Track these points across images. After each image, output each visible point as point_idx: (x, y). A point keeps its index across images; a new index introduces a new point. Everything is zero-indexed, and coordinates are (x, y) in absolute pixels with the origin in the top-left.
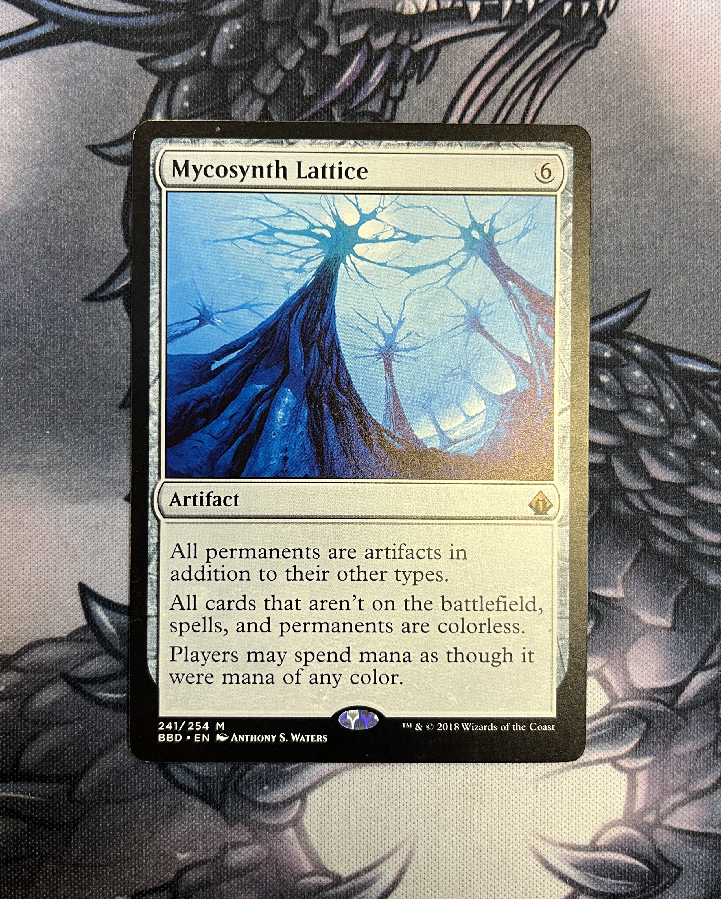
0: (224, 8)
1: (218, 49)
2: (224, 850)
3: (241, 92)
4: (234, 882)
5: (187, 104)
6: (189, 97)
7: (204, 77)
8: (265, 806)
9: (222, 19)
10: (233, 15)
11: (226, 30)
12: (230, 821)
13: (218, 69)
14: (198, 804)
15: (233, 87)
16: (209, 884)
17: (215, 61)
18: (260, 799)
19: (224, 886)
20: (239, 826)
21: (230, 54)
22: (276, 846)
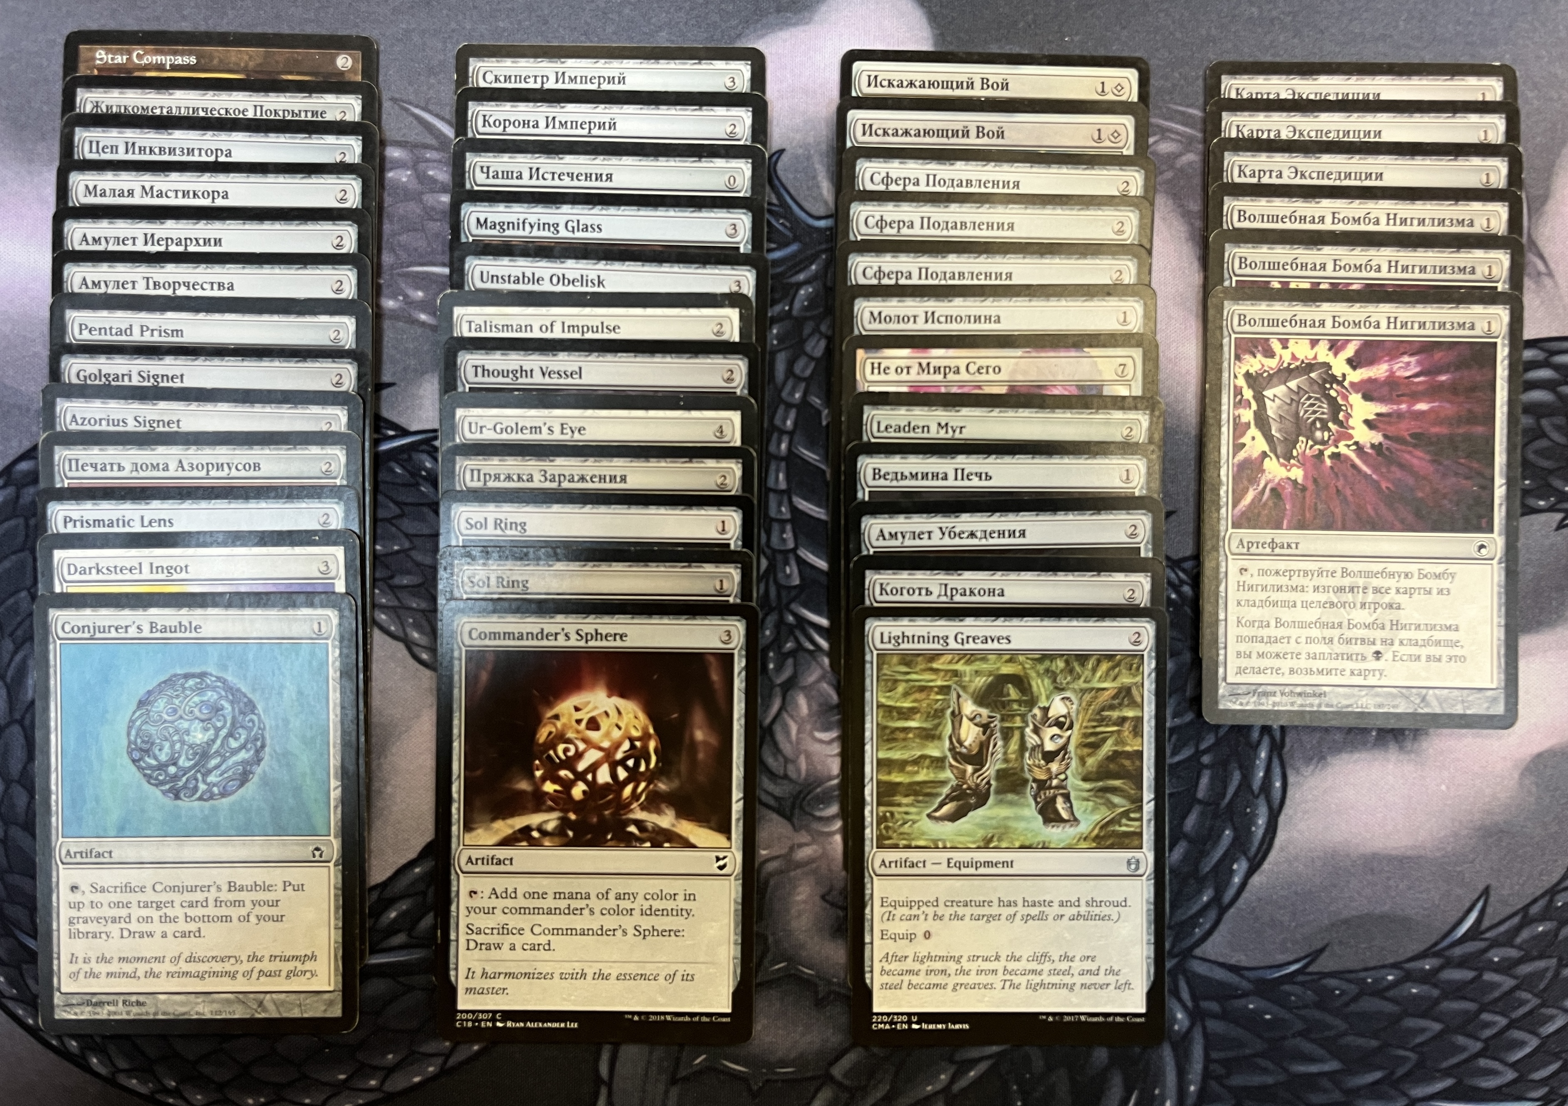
0: (801, 277)
1: (797, 305)
2: (792, 849)
3: (811, 335)
4: (799, 871)
5: (775, 342)
6: (778, 337)
7: (787, 324)
8: (820, 819)
9: (800, 285)
10: (807, 282)
11: (802, 292)
12: (796, 829)
13: (796, 319)
14: (775, 816)
15: (807, 330)
16: (782, 872)
17: (795, 313)
18: (818, 814)
19: (792, 874)
20: (804, 832)
21: (805, 309)
22: (829, 847)
